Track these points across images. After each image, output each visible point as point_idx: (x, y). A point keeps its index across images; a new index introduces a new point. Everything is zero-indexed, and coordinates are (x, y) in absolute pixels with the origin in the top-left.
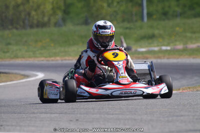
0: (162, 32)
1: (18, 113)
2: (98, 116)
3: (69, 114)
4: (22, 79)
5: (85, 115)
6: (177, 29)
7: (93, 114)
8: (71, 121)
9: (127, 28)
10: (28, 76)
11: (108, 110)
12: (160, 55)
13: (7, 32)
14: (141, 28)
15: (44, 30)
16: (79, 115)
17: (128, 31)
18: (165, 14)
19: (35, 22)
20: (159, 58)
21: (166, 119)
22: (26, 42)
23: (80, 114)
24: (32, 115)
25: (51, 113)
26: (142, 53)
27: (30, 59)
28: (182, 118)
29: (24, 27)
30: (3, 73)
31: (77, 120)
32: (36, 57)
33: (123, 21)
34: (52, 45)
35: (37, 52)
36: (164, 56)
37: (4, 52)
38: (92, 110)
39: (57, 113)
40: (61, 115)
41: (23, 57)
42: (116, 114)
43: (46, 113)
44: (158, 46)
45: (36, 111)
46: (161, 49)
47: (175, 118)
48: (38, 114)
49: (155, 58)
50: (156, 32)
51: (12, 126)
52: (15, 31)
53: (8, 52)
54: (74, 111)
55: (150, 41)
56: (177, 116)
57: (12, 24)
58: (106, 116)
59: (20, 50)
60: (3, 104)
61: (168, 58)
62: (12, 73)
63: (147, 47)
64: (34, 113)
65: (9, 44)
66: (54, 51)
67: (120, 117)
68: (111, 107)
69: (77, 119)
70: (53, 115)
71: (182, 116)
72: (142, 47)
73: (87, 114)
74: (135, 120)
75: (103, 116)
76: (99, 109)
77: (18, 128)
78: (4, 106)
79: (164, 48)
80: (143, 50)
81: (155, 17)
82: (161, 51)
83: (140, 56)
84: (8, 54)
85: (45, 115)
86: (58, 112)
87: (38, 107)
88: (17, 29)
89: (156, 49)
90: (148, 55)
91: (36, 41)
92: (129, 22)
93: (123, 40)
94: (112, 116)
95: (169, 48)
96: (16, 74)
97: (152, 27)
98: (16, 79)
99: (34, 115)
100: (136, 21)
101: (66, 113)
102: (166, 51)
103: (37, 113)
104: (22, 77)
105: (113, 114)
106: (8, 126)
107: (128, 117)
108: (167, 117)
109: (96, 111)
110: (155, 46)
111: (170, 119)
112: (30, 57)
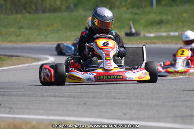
1: (28, 96)
2: (105, 100)
3: (77, 97)
4: (34, 62)
5: (93, 99)
6: (185, 15)
7: (100, 98)
8: (79, 104)
9: (136, 14)
10: (39, 60)
11: (115, 95)
12: (168, 40)
13: (19, 16)
15: (56, 14)
16: (86, 99)
17: (136, 17)
19: (48, 6)
20: (167, 43)
21: (171, 104)
22: (38, 25)
23: (88, 98)
24: (41, 98)
25: (60, 97)
26: (150, 38)
27: (42, 43)
28: (187, 103)
29: (36, 12)
30: (15, 56)
31: (85, 104)
32: (47, 41)
33: (133, 7)
34: (63, 29)
35: (49, 36)
36: (172, 42)
37: (16, 36)
38: (99, 94)
39: (65, 97)
40: (70, 98)
41: (35, 41)
42: (123, 98)
43: (55, 96)
44: (166, 31)
45: (45, 94)
46: (169, 34)
47: (180, 103)
48: (48, 98)
49: (163, 43)
50: (165, 18)
51: (22, 108)
52: (27, 15)
53: (20, 35)
54: (82, 95)
55: (158, 26)
56: (182, 101)
57: (25, 8)
58: (113, 100)
59: (32, 34)
60: (14, 87)
61: (175, 44)
62: (24, 57)
63: (155, 32)
64: (43, 96)
65: (21, 28)
66: (65, 35)
67: (127, 101)
68: (118, 91)
69: (85, 102)
70: (61, 99)
71: (187, 101)
72: (150, 33)
73: (94, 98)
74: (141, 104)
75: (110, 100)
76: (107, 93)
77: (27, 111)
78: (15, 89)
79: (172, 34)
80: (152, 35)
81: (163, 3)
82: (169, 37)
83: (149, 41)
84: (20, 38)
85: (54, 98)
86: (67, 96)
87: (47, 91)
88: (29, 13)
89: (164, 34)
90: (156, 41)
91: (48, 25)
92: (138, 7)
93: (132, 25)
94: (118, 101)
95: (177, 34)
96: (27, 57)
97: (160, 13)
98: (28, 62)
99: (43, 98)
100: (145, 6)
101: (74, 97)
102: (174, 36)
103: (46, 96)
104: (34, 60)
105: (119, 99)
106: (17, 108)
107: (134, 101)
108: (172, 102)
109: (103, 95)
110: (163, 32)
111: (176, 103)
112: (41, 41)
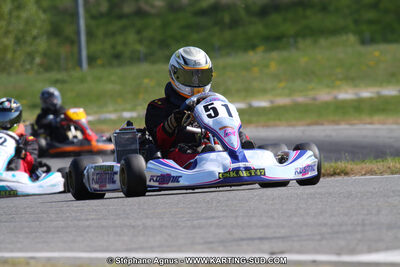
0: (118, 87)
14: (82, 80)
18: (117, 56)
